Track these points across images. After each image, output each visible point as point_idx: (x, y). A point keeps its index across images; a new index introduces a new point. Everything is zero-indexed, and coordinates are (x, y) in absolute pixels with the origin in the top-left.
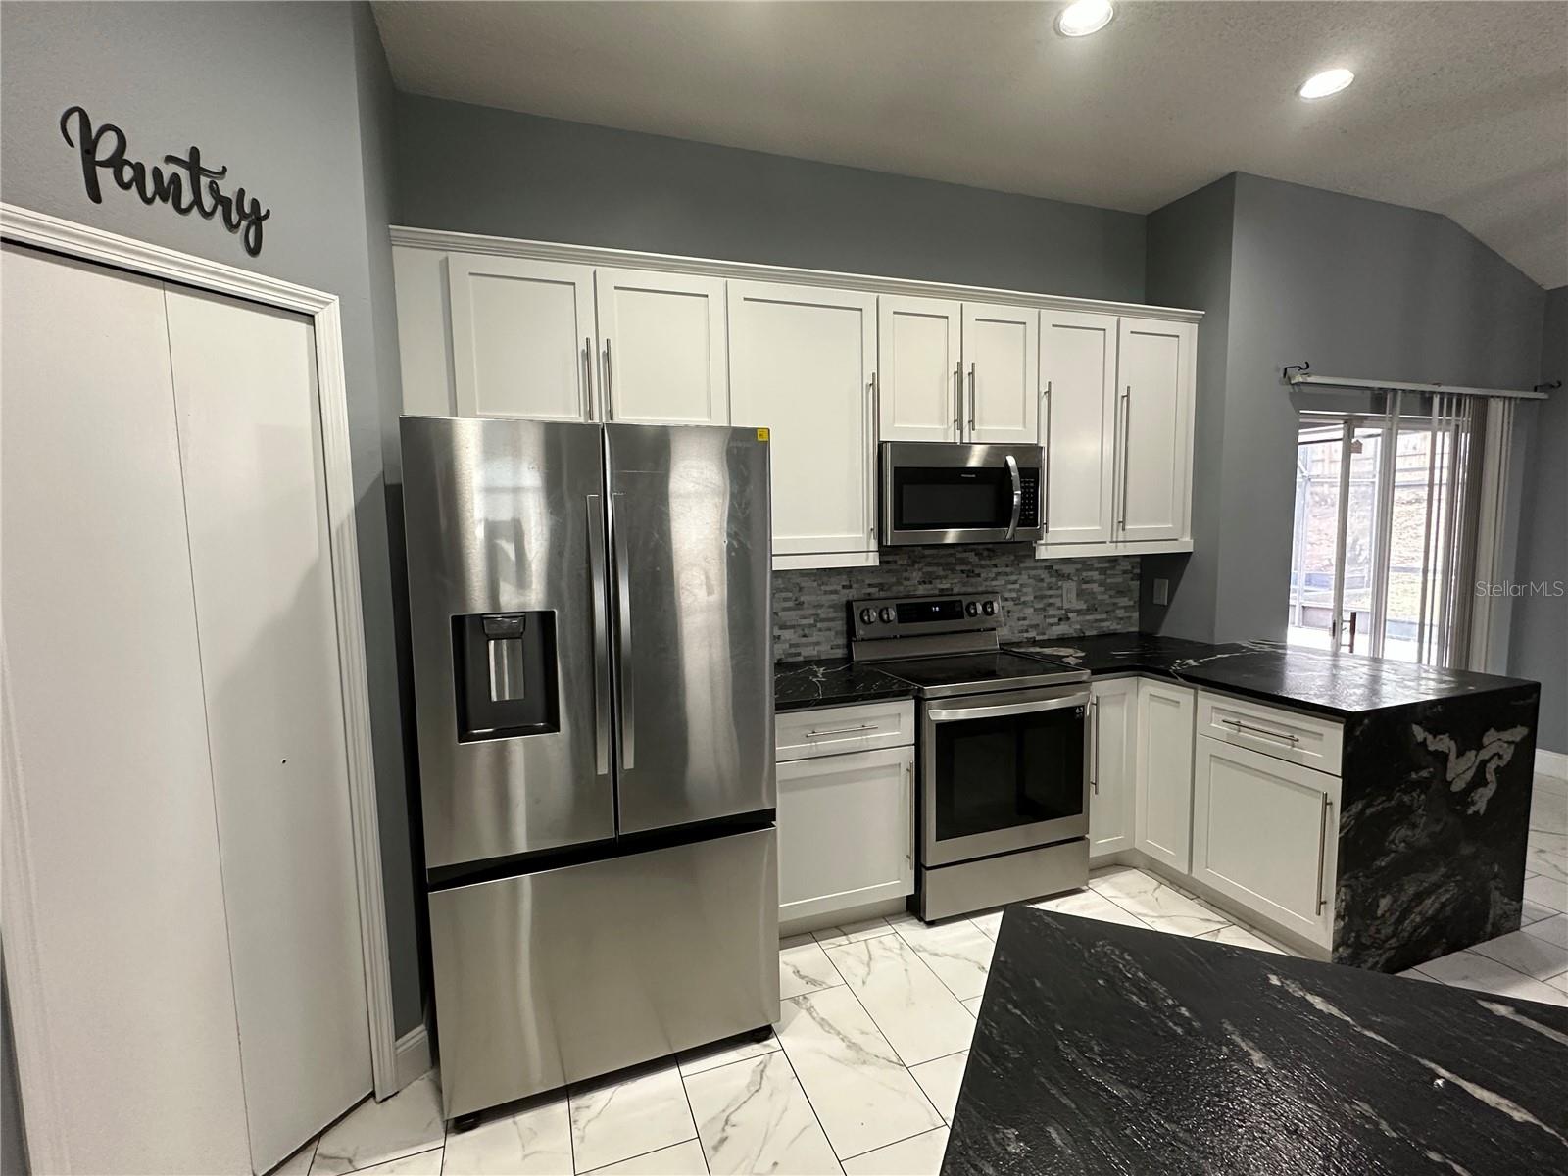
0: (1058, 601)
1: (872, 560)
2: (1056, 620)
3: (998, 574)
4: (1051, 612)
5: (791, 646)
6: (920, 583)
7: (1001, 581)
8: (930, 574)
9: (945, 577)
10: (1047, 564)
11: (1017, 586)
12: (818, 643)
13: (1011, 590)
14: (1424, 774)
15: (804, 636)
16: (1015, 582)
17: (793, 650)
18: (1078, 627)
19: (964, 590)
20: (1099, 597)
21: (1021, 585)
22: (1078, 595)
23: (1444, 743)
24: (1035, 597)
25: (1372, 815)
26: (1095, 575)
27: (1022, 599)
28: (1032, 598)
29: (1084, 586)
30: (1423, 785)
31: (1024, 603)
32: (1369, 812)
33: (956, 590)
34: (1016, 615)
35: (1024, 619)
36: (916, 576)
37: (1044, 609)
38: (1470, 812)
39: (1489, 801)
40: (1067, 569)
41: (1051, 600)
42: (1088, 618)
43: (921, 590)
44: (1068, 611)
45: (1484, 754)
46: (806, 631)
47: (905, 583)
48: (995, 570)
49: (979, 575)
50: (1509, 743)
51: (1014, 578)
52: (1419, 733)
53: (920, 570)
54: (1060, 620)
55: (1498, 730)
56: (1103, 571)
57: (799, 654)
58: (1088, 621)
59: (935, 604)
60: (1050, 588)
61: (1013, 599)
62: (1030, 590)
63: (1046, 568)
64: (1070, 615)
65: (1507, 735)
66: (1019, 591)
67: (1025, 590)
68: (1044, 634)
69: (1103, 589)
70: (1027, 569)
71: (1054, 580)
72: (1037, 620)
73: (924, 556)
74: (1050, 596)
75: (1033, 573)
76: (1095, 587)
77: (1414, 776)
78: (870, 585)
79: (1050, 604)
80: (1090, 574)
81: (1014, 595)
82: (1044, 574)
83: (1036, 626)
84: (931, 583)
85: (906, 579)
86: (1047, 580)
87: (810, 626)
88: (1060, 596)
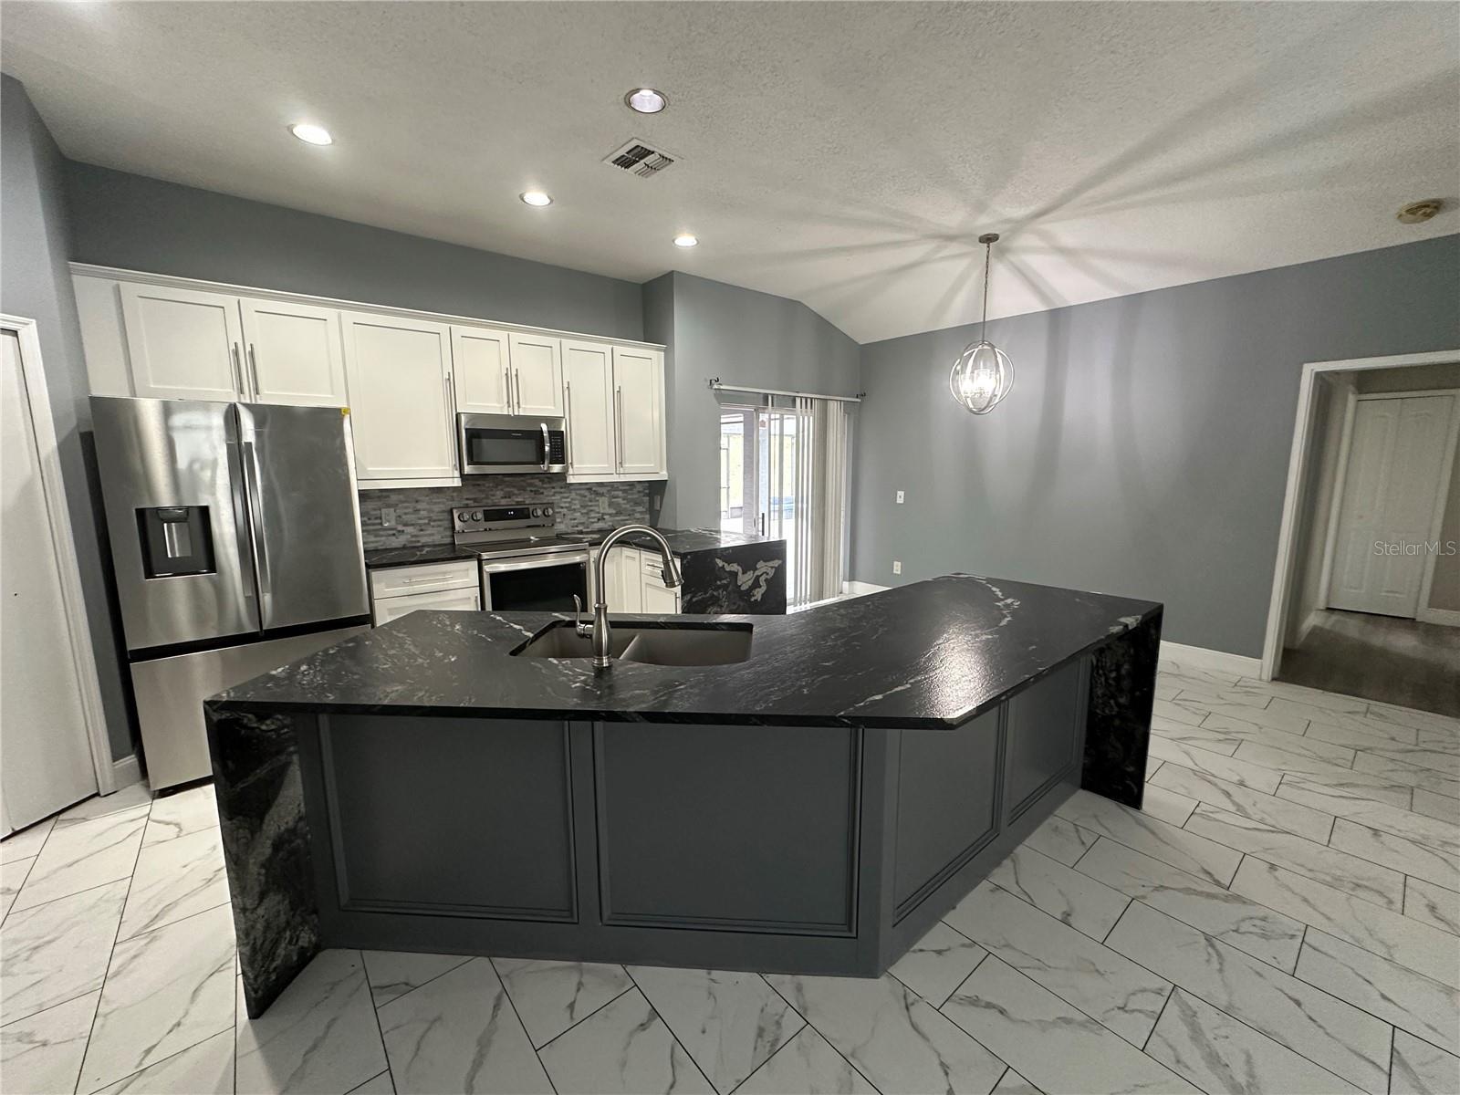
0: (596, 509)
1: (457, 483)
2: (596, 520)
3: (555, 492)
4: (593, 515)
5: (413, 536)
6: (502, 498)
7: (558, 497)
8: (509, 492)
9: (519, 494)
10: (588, 487)
11: (569, 500)
12: (433, 535)
13: (565, 502)
14: (725, 582)
15: (422, 530)
16: (567, 498)
17: (414, 539)
18: (610, 524)
19: (532, 502)
20: (624, 506)
21: (572, 499)
22: (609, 505)
23: (735, 567)
24: (582, 506)
25: (696, 601)
26: (620, 493)
27: (573, 507)
28: (578, 506)
29: (613, 500)
30: (725, 587)
31: (574, 509)
32: (694, 600)
33: (527, 502)
34: (569, 517)
35: (575, 519)
36: (499, 494)
37: (587, 513)
38: (752, 600)
39: (763, 595)
40: (601, 490)
41: (592, 508)
42: (617, 518)
43: (504, 502)
44: (603, 514)
45: (758, 573)
46: (423, 527)
47: (493, 498)
48: (553, 490)
49: (542, 493)
50: (772, 567)
51: (566, 495)
52: (720, 563)
53: (502, 490)
54: (599, 520)
55: (765, 561)
56: (624, 491)
57: (419, 542)
58: (618, 521)
59: (511, 510)
60: (591, 501)
61: (566, 507)
62: (577, 502)
63: (588, 489)
64: (605, 517)
65: (771, 564)
66: (570, 502)
67: (574, 502)
68: (588, 528)
69: (625, 502)
70: (575, 490)
71: (593, 496)
72: (583, 519)
73: (505, 482)
74: (591, 506)
75: (578, 492)
76: (620, 500)
77: (719, 583)
78: (467, 499)
79: (592, 511)
80: (616, 493)
81: (567, 505)
82: (587, 493)
83: (583, 524)
84: (509, 497)
85: (493, 495)
86: (589, 496)
87: (425, 524)
88: (598, 506)
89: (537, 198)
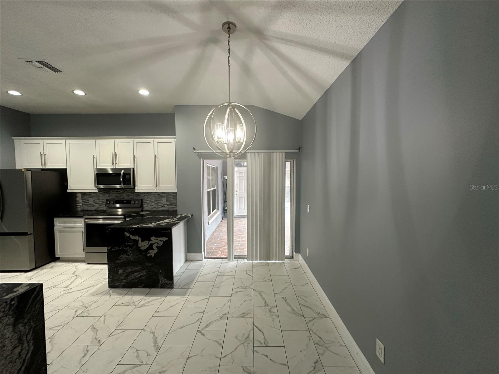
0: (161, 202)
2: (161, 206)
3: (145, 195)
4: (159, 204)
5: (98, 207)
6: (126, 196)
7: (146, 197)
8: (128, 194)
9: (131, 195)
10: (158, 193)
11: (150, 198)
12: (103, 207)
13: (148, 199)
14: (131, 244)
15: (100, 205)
16: (150, 197)
17: (98, 208)
18: (167, 208)
19: (136, 198)
20: (173, 202)
21: (151, 198)
22: (167, 201)
23: (136, 238)
24: (155, 201)
25: (114, 250)
26: (172, 196)
27: (152, 201)
28: (154, 201)
29: (168, 199)
30: (131, 247)
31: (152, 202)
32: (113, 249)
33: (134, 198)
34: (150, 204)
35: (152, 205)
36: (125, 195)
37: (158, 204)
38: (149, 255)
39: (155, 254)
40: (163, 195)
41: (159, 202)
42: (170, 206)
43: (126, 198)
44: (164, 204)
45: (151, 242)
46: (101, 204)
47: (123, 196)
48: (144, 194)
49: (140, 195)
50: (161, 241)
51: (149, 196)
52: (127, 234)
53: (126, 193)
54: (162, 206)
55: (156, 237)
56: (173, 196)
57: (99, 209)
58: (170, 207)
59: (125, 201)
60: (159, 199)
61: (149, 201)
62: (153, 199)
63: (157, 194)
64: (165, 205)
65: (160, 239)
66: (150, 199)
67: (152, 199)
68: (158, 209)
69: (174, 200)
70: (152, 194)
71: (160, 197)
72: (156, 206)
73: (126, 191)
74: (159, 201)
75: (154, 195)
76: (172, 199)
77: (127, 244)
78: (114, 196)
79: (159, 203)
80: (170, 196)
81: (150, 200)
82: (157, 196)
83: (156, 207)
84: (128, 196)
85: (122, 195)
86: (158, 197)
87: (101, 203)
88: (162, 201)
89: (79, 92)
